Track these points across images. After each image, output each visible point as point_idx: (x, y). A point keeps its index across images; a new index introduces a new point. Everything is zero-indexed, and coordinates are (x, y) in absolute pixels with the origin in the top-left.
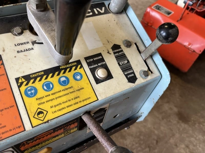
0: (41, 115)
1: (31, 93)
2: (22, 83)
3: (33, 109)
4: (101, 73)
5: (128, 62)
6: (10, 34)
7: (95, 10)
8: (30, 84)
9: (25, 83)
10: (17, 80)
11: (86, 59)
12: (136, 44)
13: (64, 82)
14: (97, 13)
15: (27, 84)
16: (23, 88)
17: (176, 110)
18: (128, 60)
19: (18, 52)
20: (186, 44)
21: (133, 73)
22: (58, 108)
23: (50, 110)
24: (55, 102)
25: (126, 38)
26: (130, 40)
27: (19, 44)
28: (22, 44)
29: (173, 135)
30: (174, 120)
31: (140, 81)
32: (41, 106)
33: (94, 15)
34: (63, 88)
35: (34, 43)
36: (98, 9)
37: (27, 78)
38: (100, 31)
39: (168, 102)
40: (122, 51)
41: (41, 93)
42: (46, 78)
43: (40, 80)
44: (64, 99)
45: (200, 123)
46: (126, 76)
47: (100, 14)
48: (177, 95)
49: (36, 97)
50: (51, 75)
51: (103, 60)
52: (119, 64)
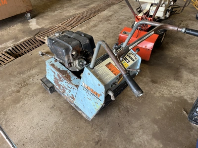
4: (127, 61)
5: (131, 57)
12: (131, 53)
17: (150, 79)
20: (144, 47)
29: (152, 90)
30: (151, 84)
31: (135, 61)
39: (145, 77)
45: (162, 82)
46: (132, 60)
48: (148, 73)
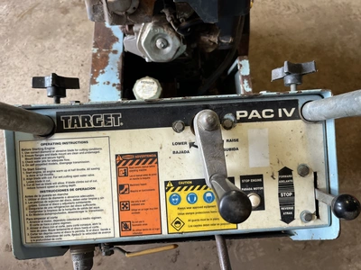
0: (178, 225)
1: (175, 201)
2: (169, 188)
3: (173, 217)
5: (293, 195)
6: (171, 128)
7: (280, 110)
8: (176, 191)
9: (172, 189)
10: (166, 183)
11: (242, 178)
12: (315, 174)
13: (209, 198)
14: (280, 115)
15: (173, 191)
16: (169, 193)
18: (293, 193)
19: (174, 152)
21: (293, 211)
22: (194, 223)
23: (187, 223)
24: (194, 217)
25: (306, 163)
26: (309, 166)
27: (177, 144)
28: (180, 144)
31: (297, 223)
32: (180, 217)
33: (276, 118)
34: (206, 204)
35: (192, 145)
36: (285, 110)
37: (176, 184)
38: (274, 145)
40: (292, 178)
41: (184, 203)
42: (192, 189)
43: (186, 190)
44: (203, 216)
46: (282, 212)
47: (285, 118)
49: (178, 206)
50: (198, 187)
51: (261, 184)
52: (279, 194)
